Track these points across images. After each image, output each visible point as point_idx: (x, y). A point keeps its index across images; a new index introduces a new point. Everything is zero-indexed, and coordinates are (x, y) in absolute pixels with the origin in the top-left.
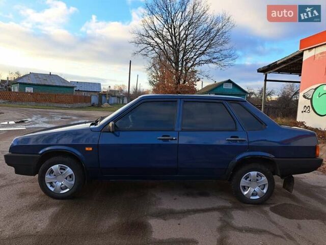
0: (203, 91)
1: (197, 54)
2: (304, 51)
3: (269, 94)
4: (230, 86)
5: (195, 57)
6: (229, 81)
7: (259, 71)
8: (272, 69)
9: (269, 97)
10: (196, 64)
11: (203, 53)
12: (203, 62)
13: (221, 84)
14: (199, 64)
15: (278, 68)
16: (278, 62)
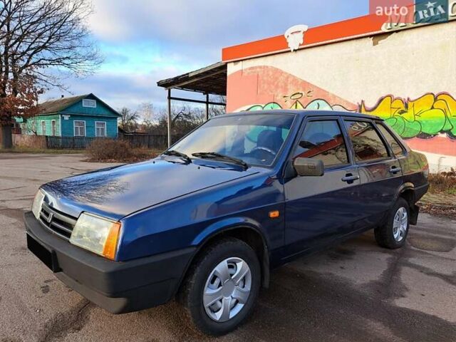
0: (49, 110)
1: (33, 46)
2: (227, 63)
3: (132, 118)
4: (93, 104)
5: (31, 52)
6: (91, 97)
7: (160, 84)
8: (178, 83)
9: (132, 121)
10: (34, 64)
11: (44, 47)
12: (45, 62)
13: (78, 101)
14: (38, 64)
15: (186, 83)
16: (191, 75)
